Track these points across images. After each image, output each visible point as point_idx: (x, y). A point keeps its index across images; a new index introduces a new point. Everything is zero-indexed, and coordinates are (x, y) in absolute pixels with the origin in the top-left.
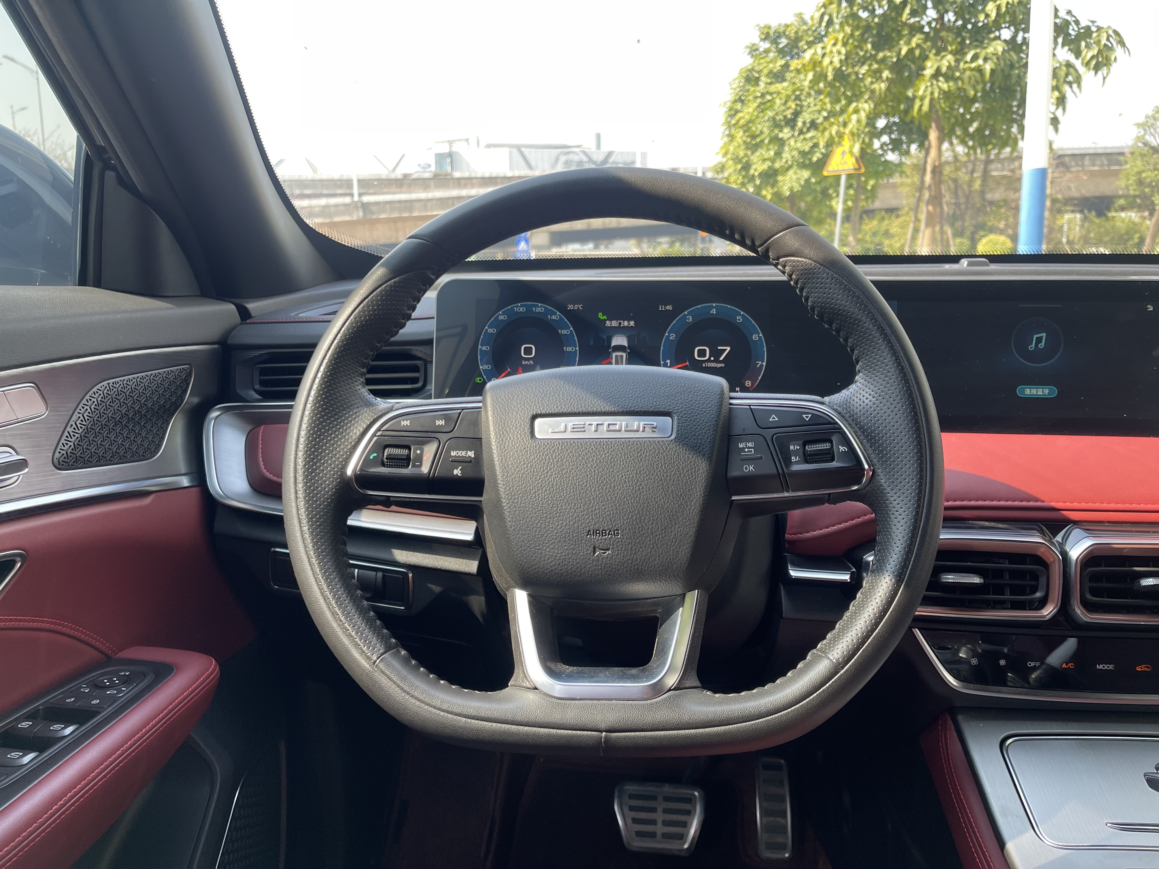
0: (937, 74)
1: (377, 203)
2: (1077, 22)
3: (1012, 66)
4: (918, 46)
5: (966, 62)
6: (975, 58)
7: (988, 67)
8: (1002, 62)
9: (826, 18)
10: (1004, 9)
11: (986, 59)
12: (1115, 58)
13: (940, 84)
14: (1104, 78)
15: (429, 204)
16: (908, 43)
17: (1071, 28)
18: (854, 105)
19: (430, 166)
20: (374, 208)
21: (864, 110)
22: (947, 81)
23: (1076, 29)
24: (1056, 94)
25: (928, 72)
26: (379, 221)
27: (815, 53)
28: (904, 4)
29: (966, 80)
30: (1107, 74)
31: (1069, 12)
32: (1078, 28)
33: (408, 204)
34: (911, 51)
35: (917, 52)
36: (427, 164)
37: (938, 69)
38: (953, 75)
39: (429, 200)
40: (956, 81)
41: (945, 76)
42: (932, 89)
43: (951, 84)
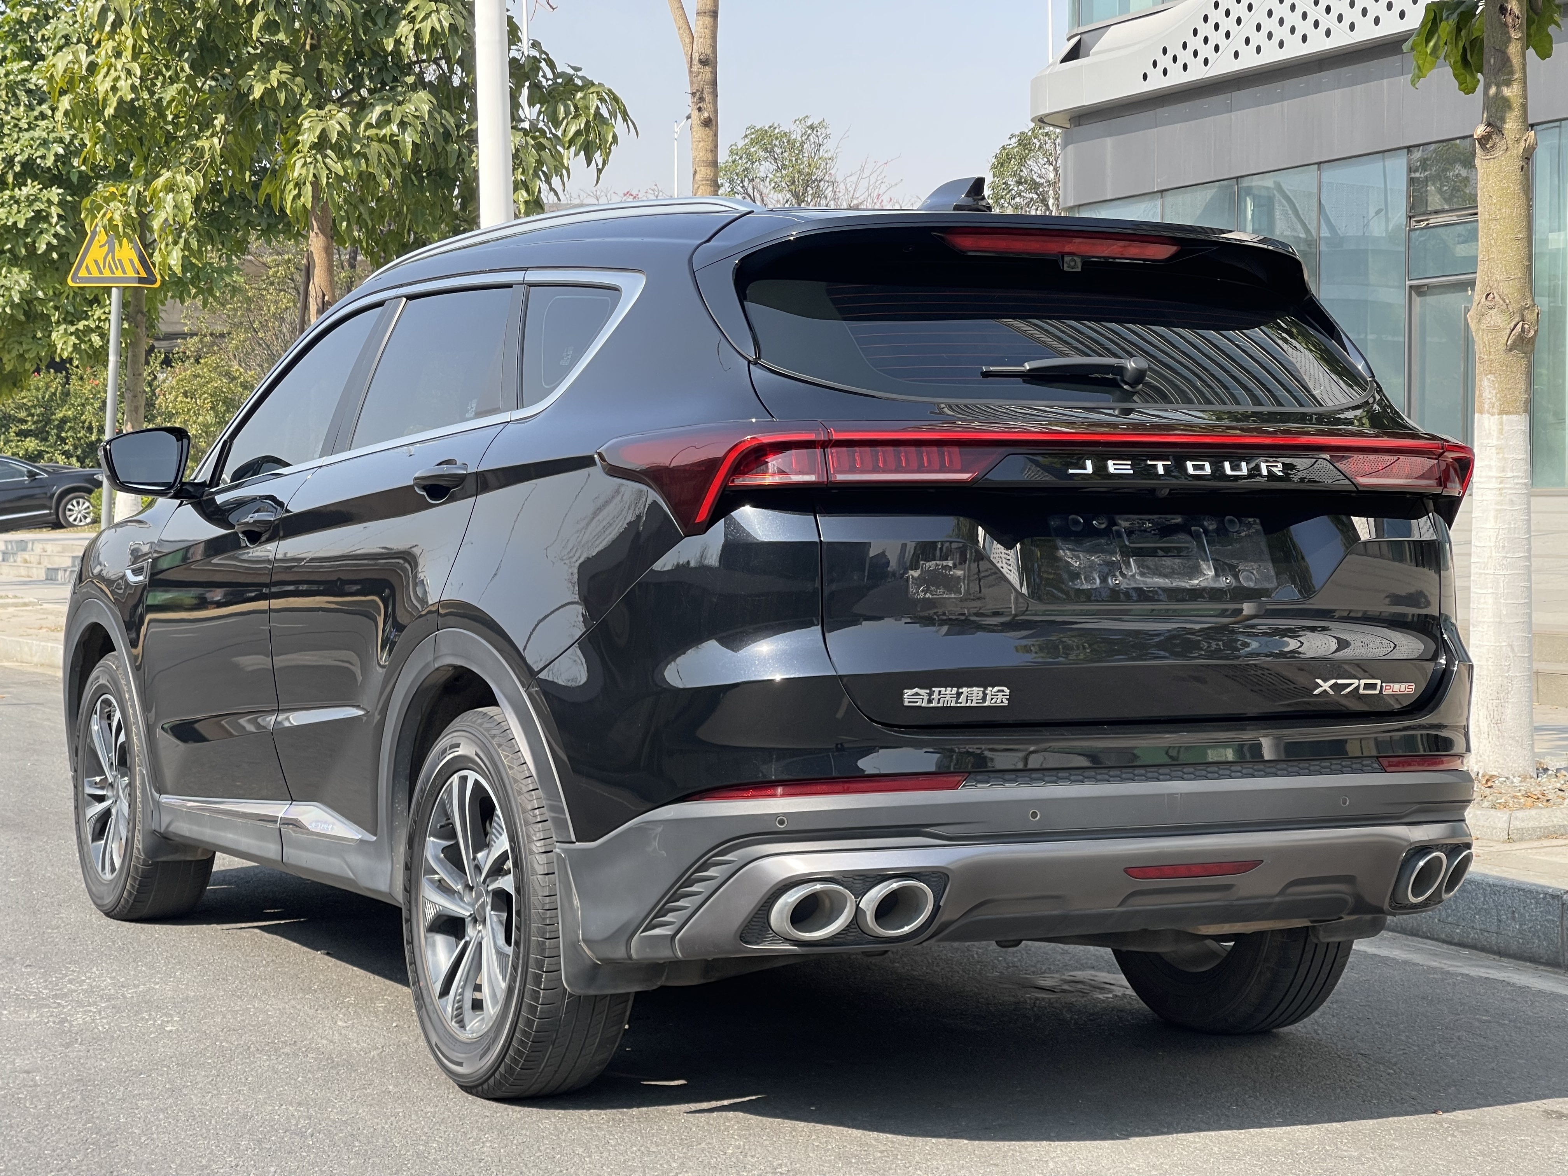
0: (322, 144)
2: (551, 65)
3: (447, 136)
4: (282, 85)
5: (369, 126)
6: (386, 118)
7: (408, 139)
8: (431, 132)
9: (111, 17)
10: (427, 37)
11: (403, 125)
12: (615, 137)
13: (328, 160)
14: (599, 171)
16: (265, 79)
17: (541, 74)
18: (166, 175)
21: (187, 189)
22: (341, 158)
23: (550, 75)
24: (523, 195)
25: (307, 138)
27: (76, 61)
28: (252, 9)
29: (374, 159)
30: (605, 163)
31: (535, 45)
32: (553, 73)
34: (270, 93)
35: (282, 97)
37: (323, 136)
38: (350, 148)
40: (357, 160)
41: (336, 148)
42: (314, 168)
43: (348, 163)
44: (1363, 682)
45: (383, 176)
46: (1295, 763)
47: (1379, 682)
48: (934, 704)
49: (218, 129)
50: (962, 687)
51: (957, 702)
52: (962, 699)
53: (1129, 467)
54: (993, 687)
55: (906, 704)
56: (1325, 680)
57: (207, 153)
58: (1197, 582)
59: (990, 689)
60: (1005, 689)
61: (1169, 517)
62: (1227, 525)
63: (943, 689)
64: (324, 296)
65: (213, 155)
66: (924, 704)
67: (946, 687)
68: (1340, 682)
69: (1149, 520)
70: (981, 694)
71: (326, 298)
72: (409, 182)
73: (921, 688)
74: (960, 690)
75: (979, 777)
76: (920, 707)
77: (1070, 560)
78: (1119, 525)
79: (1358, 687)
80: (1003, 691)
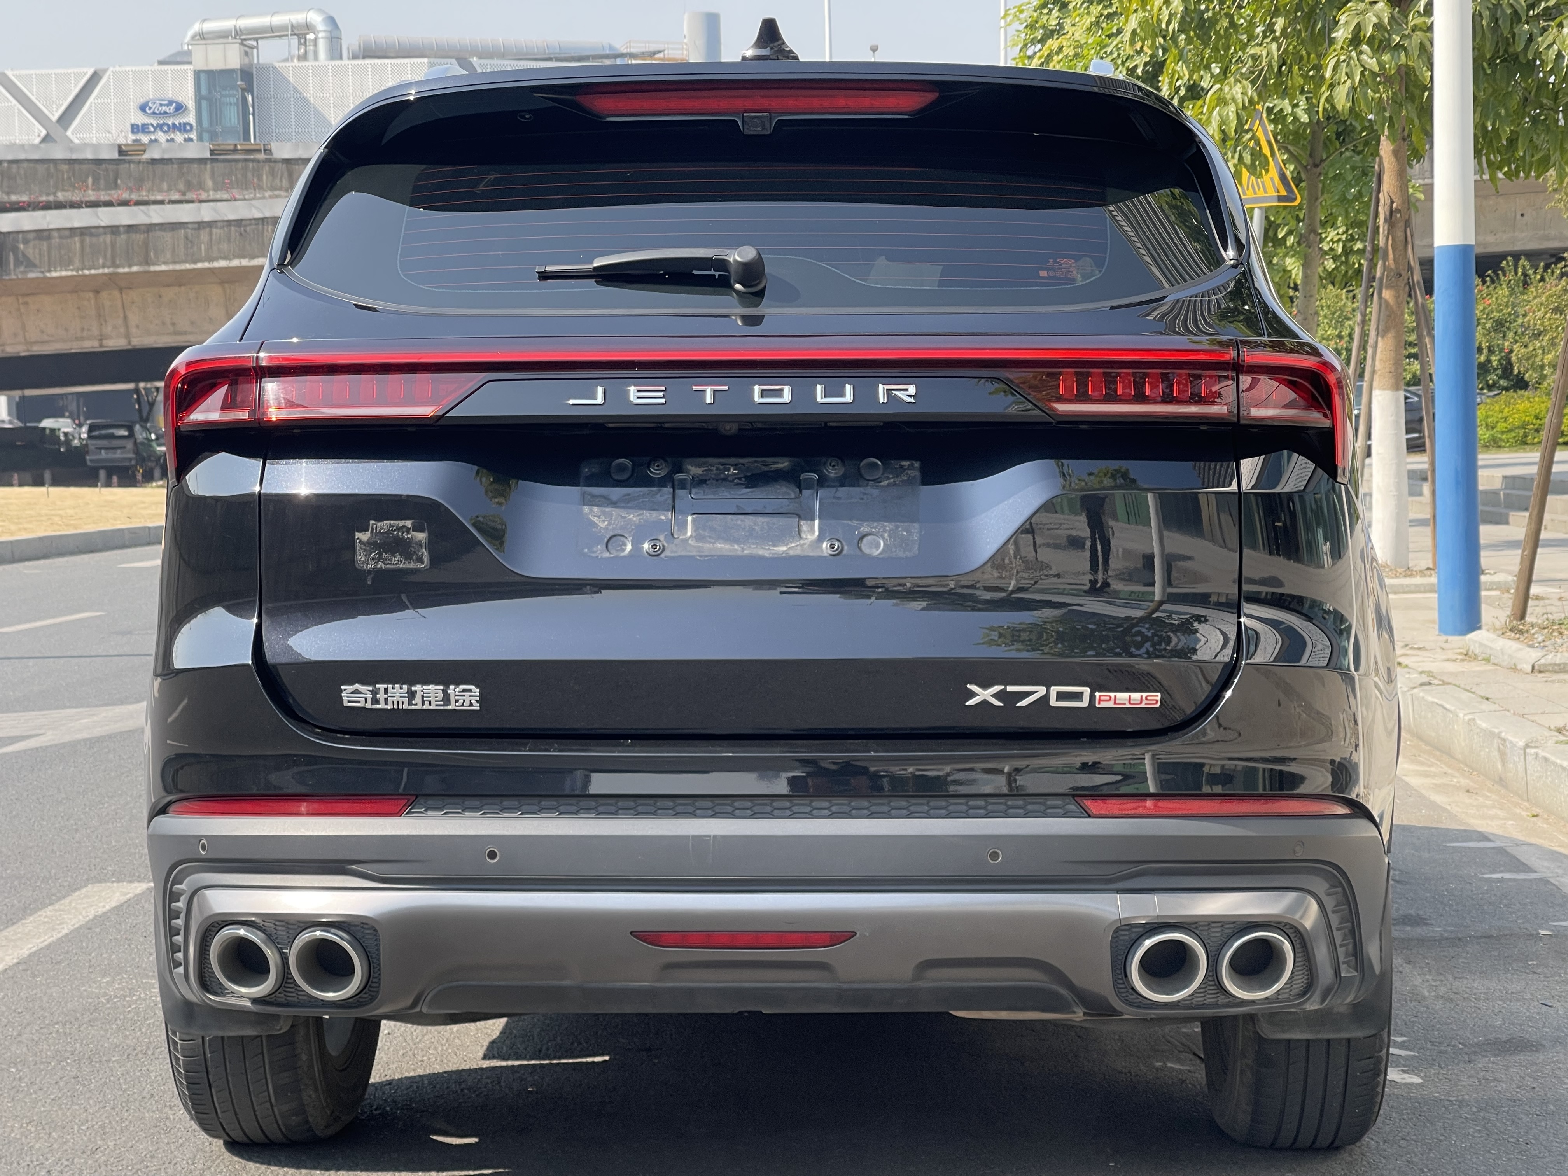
0: (1356, 40)
1: (42, 234)
13: (1364, 57)
15: (204, 235)
19: (180, 108)
20: (31, 251)
22: (1378, 52)
25: (1341, 34)
26: (48, 287)
33: (140, 237)
36: (170, 103)
37: (1359, 30)
38: (1388, 41)
39: (201, 225)
40: (1396, 53)
41: (1370, 42)
42: (1347, 66)
43: (1386, 58)
44: (1054, 690)
45: (1425, 69)
46: (924, 801)
47: (1086, 690)
48: (382, 706)
49: (1278, 34)
50: (414, 683)
51: (410, 704)
52: (418, 700)
53: (661, 394)
54: (457, 684)
55: (346, 704)
56: (985, 686)
57: (1264, 61)
58: (785, 548)
59: (452, 687)
60: (472, 687)
61: (769, 460)
62: (863, 471)
63: (390, 686)
64: (1392, 202)
65: (1270, 62)
66: (369, 705)
67: (394, 683)
68: (1010, 689)
69: (736, 466)
70: (440, 695)
71: (1395, 205)
72: (1481, 72)
73: (363, 683)
74: (413, 688)
75: (430, 802)
76: (364, 708)
77: (595, 519)
78: (688, 472)
79: (1046, 697)
80: (470, 691)
